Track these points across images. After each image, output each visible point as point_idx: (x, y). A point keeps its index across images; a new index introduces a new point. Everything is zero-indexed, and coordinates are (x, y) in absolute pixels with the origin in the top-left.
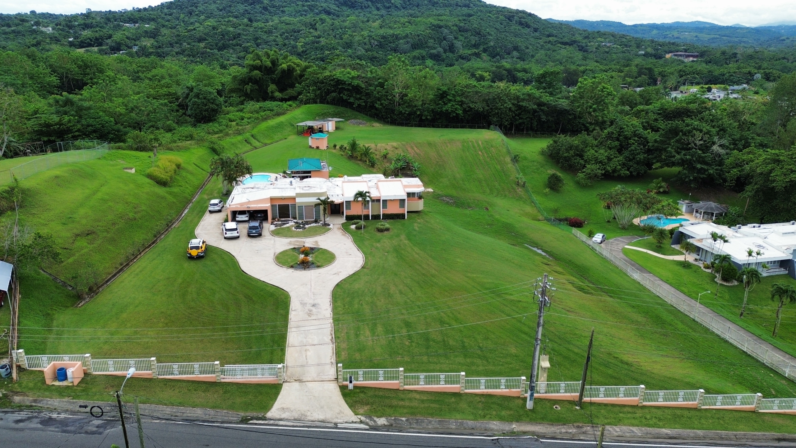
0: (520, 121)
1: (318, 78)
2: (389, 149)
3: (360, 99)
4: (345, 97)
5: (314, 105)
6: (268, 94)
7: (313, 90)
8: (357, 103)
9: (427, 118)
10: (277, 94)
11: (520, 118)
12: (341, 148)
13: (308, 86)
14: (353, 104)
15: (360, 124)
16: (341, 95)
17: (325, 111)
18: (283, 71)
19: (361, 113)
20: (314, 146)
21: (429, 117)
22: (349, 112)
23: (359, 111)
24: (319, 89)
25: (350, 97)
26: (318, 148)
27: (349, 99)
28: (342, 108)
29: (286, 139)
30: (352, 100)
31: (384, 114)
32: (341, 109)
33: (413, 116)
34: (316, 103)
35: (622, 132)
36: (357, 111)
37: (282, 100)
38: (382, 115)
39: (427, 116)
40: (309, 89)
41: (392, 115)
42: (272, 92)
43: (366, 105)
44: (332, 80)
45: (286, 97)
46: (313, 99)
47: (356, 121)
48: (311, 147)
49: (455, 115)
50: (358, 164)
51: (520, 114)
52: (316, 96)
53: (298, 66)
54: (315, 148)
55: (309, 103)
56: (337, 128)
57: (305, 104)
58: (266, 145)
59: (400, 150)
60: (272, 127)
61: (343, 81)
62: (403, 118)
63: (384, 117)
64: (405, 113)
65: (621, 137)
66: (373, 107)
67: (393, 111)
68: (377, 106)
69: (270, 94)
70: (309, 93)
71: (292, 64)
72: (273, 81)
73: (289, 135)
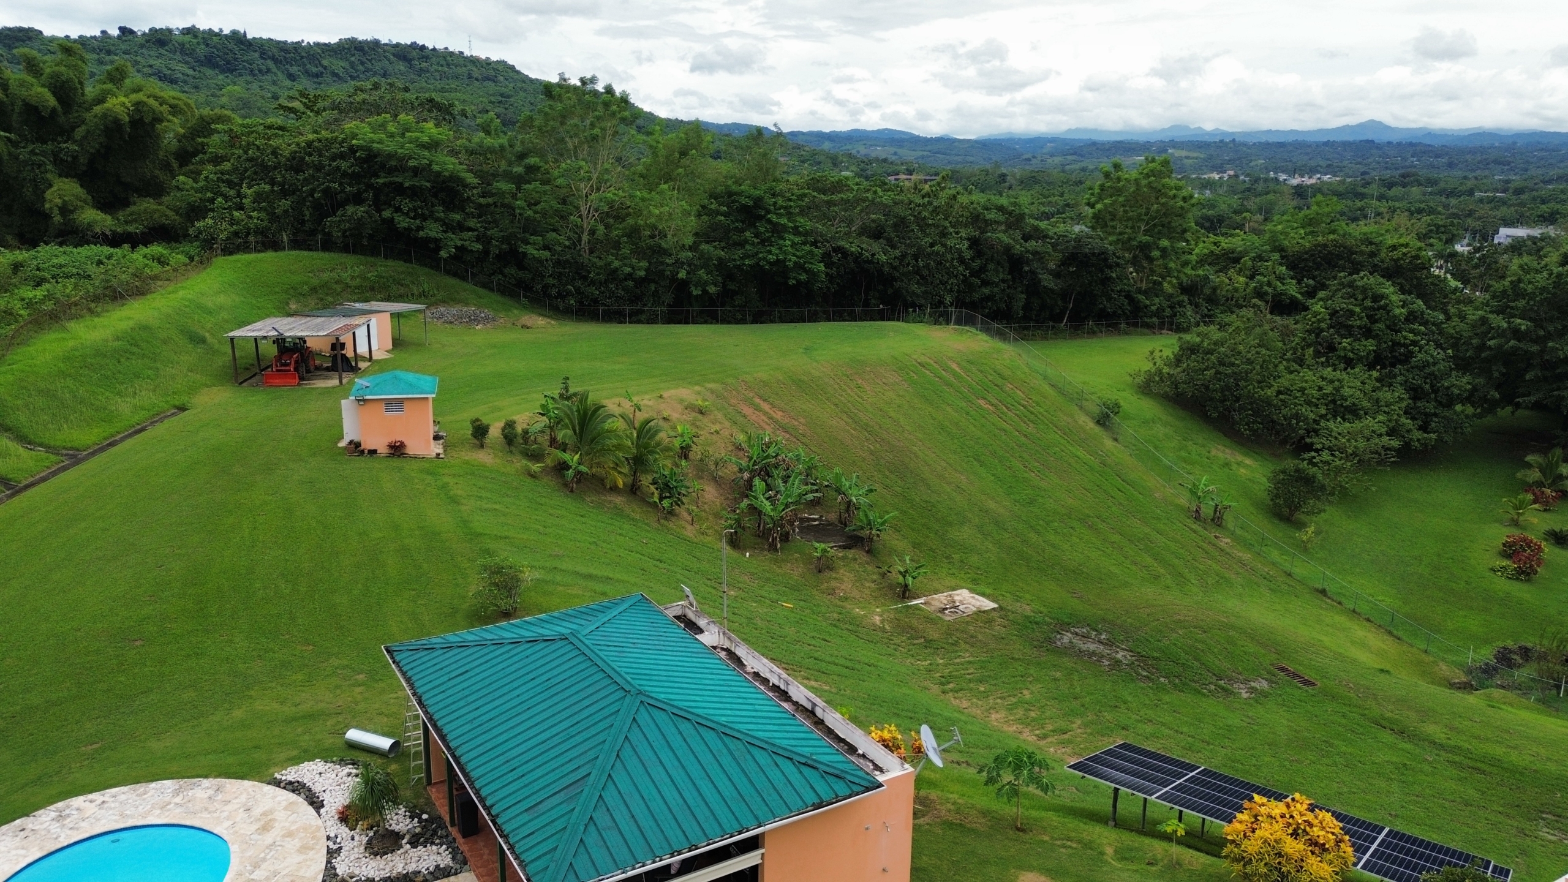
0: (986, 291)
1: (274, 153)
2: (675, 416)
3: (461, 227)
4: (402, 222)
5: (270, 255)
6: (47, 217)
7: (259, 197)
8: (454, 240)
9: (705, 291)
10: (91, 216)
11: (986, 283)
12: (510, 436)
13: (230, 184)
14: (437, 244)
15: (474, 320)
16: (387, 214)
17: (325, 276)
18: (112, 126)
19: (464, 279)
20: (378, 442)
21: (712, 289)
22: (426, 278)
23: (455, 275)
24: (284, 193)
25: (424, 218)
26: (397, 450)
27: (420, 228)
28: (390, 263)
29: (182, 409)
30: (432, 230)
31: (551, 281)
32: (387, 268)
33: (653, 287)
34: (276, 246)
35: (1384, 308)
36: (448, 272)
37: (114, 240)
38: (546, 287)
39: (706, 283)
40: (239, 195)
41: (579, 283)
42: (64, 210)
43: (486, 252)
44: (342, 156)
45: (131, 228)
46: (261, 232)
47: (454, 310)
48: (355, 447)
49: (804, 277)
50: (618, 512)
51: (983, 269)
52: (273, 217)
53: (175, 110)
54: (383, 450)
55: (245, 248)
56: (398, 343)
57: (228, 251)
58: (75, 457)
59: (720, 416)
60: (99, 353)
61: (391, 156)
62: (621, 292)
63: (554, 292)
64: (629, 276)
65: (1381, 326)
66: (513, 256)
67: (580, 272)
68: (531, 250)
69: (57, 218)
70: (240, 207)
71: (151, 101)
72: (67, 169)
73: (193, 389)
